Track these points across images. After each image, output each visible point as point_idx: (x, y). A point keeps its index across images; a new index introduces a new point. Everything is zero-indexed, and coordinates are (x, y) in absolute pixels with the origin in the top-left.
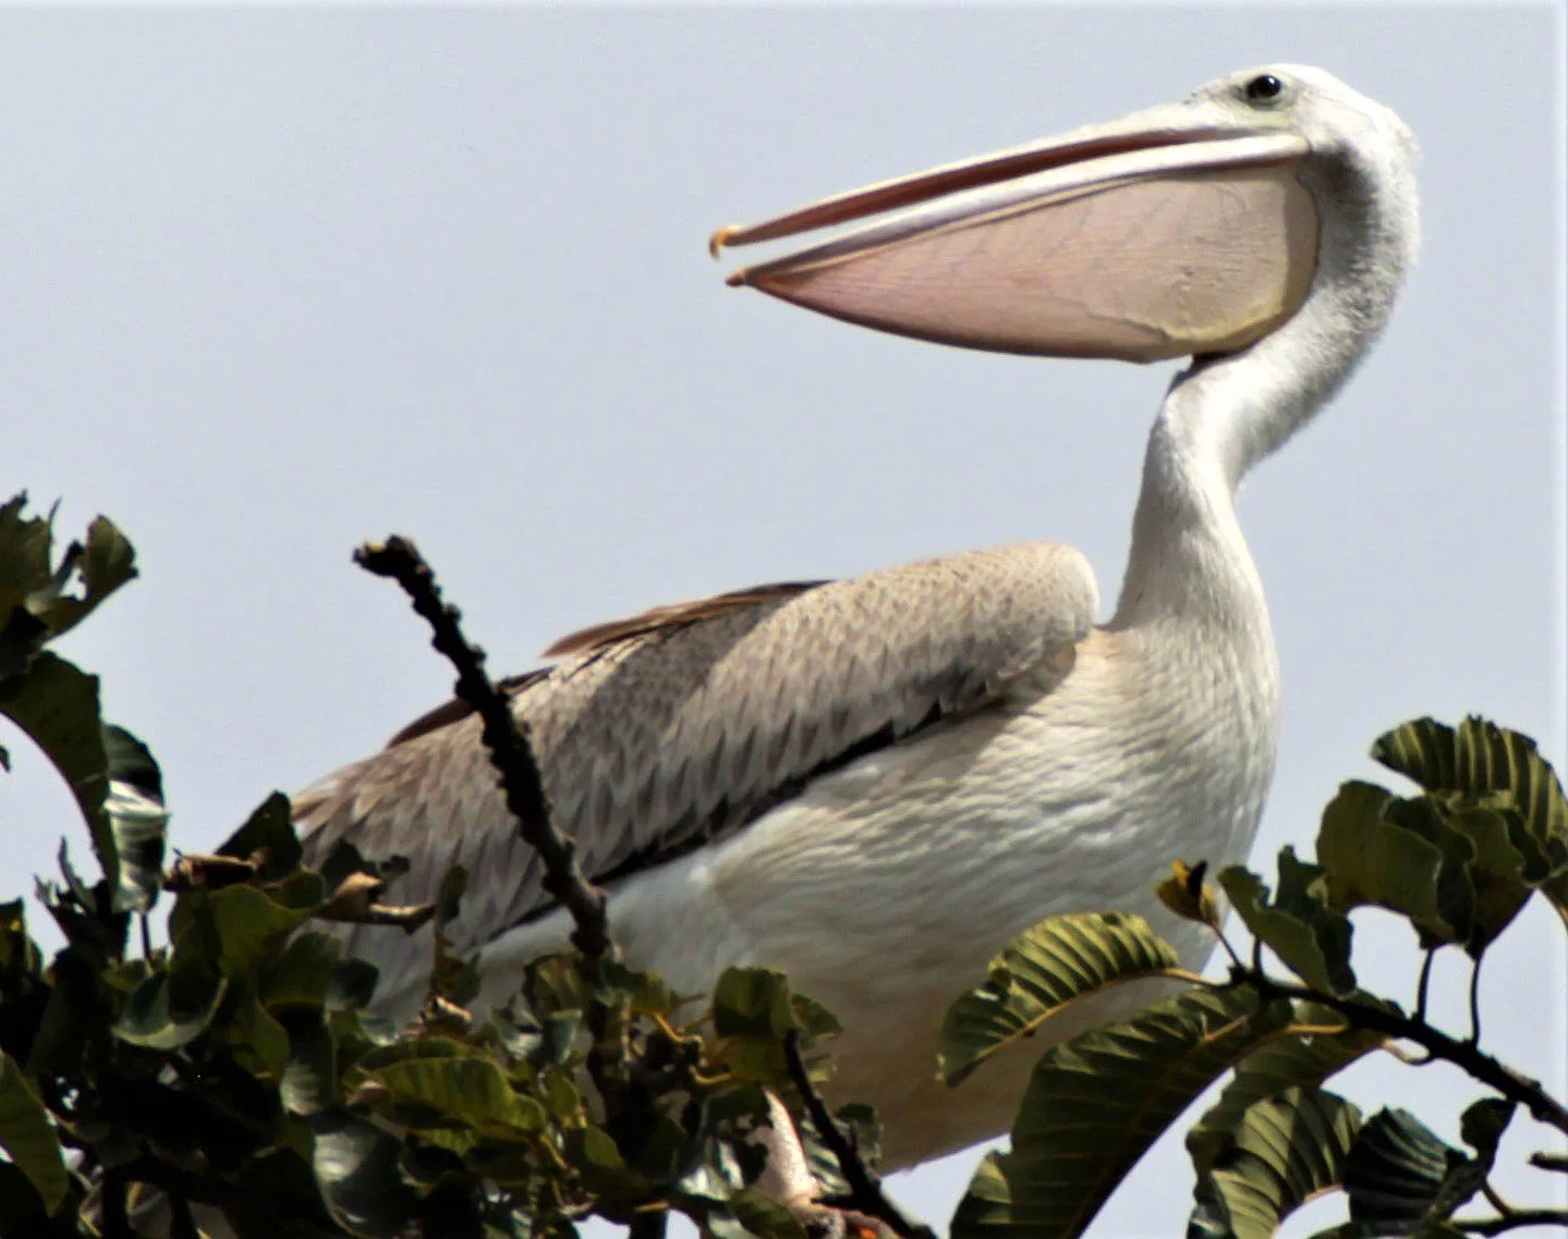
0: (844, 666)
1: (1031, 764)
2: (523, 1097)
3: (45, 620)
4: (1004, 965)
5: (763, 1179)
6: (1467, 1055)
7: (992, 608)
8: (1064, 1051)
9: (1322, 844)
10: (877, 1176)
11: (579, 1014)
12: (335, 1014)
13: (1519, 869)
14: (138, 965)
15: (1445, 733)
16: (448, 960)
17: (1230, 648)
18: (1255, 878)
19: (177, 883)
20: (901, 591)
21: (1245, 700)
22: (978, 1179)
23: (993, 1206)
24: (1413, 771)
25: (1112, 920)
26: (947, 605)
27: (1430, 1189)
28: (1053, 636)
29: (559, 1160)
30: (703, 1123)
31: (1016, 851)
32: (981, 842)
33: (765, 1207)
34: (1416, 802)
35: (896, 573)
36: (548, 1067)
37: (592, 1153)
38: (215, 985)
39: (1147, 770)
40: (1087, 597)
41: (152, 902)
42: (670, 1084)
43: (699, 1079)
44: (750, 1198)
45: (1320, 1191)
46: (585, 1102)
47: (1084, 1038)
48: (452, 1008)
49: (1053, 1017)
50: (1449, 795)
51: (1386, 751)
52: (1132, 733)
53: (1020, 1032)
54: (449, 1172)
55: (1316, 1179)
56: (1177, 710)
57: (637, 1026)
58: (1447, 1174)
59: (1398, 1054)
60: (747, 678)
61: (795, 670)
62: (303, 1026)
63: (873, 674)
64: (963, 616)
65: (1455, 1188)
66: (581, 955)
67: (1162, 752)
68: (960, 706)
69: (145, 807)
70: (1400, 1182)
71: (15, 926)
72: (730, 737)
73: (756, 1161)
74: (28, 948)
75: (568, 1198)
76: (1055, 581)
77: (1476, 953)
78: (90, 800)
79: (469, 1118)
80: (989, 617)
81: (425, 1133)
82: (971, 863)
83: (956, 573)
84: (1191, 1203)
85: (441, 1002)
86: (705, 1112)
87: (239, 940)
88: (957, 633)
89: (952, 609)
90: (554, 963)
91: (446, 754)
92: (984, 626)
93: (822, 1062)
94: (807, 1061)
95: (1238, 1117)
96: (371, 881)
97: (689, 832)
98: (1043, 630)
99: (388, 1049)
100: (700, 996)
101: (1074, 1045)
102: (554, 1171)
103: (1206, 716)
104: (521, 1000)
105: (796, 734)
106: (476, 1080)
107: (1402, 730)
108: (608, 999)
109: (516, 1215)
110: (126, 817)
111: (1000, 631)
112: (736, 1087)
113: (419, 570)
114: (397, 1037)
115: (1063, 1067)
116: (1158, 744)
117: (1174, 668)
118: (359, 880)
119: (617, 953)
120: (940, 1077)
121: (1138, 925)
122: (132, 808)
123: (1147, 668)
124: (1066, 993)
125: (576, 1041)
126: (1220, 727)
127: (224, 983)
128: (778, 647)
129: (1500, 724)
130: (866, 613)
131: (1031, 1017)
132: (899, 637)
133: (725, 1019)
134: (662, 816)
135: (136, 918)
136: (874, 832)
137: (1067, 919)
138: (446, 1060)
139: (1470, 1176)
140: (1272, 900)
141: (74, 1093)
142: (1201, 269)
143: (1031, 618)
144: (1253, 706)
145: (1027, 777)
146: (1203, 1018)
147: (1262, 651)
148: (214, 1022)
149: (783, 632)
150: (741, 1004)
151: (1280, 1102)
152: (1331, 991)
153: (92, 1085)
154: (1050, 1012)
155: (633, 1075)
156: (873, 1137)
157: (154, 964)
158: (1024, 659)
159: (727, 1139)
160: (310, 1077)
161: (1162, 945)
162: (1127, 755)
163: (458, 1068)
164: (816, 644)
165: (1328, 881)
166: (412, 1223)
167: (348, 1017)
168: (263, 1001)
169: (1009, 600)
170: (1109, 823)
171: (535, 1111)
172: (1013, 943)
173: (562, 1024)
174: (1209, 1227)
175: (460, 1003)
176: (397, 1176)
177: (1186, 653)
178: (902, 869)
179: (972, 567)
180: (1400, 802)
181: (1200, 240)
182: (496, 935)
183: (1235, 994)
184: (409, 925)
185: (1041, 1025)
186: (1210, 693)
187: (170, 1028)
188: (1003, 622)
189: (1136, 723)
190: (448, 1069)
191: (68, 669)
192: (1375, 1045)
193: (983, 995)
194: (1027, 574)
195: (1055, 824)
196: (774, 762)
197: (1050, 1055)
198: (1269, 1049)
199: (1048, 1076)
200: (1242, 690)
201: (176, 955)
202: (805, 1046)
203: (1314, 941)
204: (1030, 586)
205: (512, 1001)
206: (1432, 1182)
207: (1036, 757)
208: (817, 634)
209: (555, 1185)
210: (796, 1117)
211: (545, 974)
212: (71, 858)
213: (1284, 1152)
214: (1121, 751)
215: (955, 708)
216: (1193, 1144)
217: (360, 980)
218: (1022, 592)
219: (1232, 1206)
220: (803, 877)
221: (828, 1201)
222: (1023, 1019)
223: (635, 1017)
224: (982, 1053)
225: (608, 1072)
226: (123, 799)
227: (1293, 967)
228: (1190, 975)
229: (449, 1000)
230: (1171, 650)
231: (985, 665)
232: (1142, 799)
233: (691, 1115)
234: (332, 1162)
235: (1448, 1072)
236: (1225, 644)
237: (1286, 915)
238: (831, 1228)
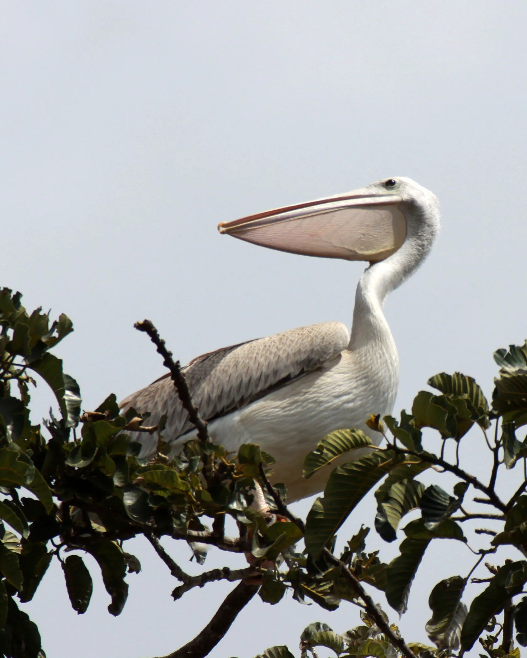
0: (276, 358)
1: (330, 385)
2: (184, 481)
3: (47, 344)
4: (322, 444)
5: (253, 504)
6: (455, 470)
7: (319, 340)
8: (339, 469)
9: (413, 409)
10: (285, 504)
11: (200, 457)
12: (129, 457)
13: (470, 416)
14: (72, 443)
15: (449, 377)
16: (162, 442)
17: (383, 347)
18: (394, 419)
19: (84, 420)
20: (293, 337)
21: (389, 361)
22: (314, 505)
23: (319, 513)
24: (439, 388)
25: (353, 431)
26: (305, 340)
27: (444, 508)
28: (336, 348)
29: (194, 499)
30: (235, 488)
31: (326, 409)
32: (316, 407)
33: (253, 512)
34: (440, 397)
35: (291, 332)
36: (191, 472)
37: (203, 497)
38: (95, 449)
39: (363, 385)
40: (346, 337)
41: (77, 425)
42: (225, 477)
43: (234, 476)
44: (249, 510)
45: (413, 509)
46: (201, 483)
47: (345, 465)
48: (163, 456)
49: (335, 459)
50: (450, 395)
51: (432, 382)
52: (357, 375)
53: (327, 463)
54: (162, 503)
55: (412, 505)
56: (370, 367)
57: (216, 460)
58: (450, 504)
59: (435, 469)
60: (248, 363)
61: (262, 360)
62: (120, 461)
63: (284, 360)
64: (310, 343)
65: (452, 508)
66: (200, 440)
67: (367, 380)
68: (309, 369)
69: (75, 398)
70: (435, 506)
71: (37, 432)
72: (244, 379)
73: (251, 499)
74: (41, 438)
75: (197, 510)
76: (336, 332)
77: (458, 440)
78: (59, 395)
79: (168, 487)
80: (318, 343)
81: (155, 492)
82: (313, 413)
83: (308, 331)
84: (376, 512)
85: (160, 454)
86: (236, 485)
87: (101, 437)
88: (309, 348)
89: (307, 341)
90: (192, 443)
91: (163, 387)
92: (316, 346)
93: (270, 471)
94: (265, 471)
95: (390, 487)
96: (140, 419)
97: (232, 407)
98: (333, 346)
99: (144, 467)
100: (235, 452)
101: (342, 467)
102: (192, 502)
103: (378, 368)
104: (183, 453)
105: (263, 377)
106: (170, 476)
107: (436, 376)
108: (208, 453)
109: (182, 515)
110: (69, 401)
111: (320, 347)
112: (244, 478)
113: (153, 329)
114: (147, 464)
115: (339, 473)
116: (366, 377)
117: (368, 355)
118: (136, 419)
119: (211, 440)
120: (303, 476)
121: (360, 432)
122: (71, 398)
123: (360, 356)
124: (339, 452)
125: (199, 465)
126: (383, 371)
127: (97, 449)
128: (257, 354)
129: (465, 374)
130: (283, 343)
131: (330, 459)
132: (292, 350)
133: (241, 458)
134: (225, 402)
135: (72, 430)
136: (284, 405)
137: (340, 431)
138: (161, 471)
139: (456, 504)
140: (399, 425)
141: (54, 480)
142: (368, 234)
143: (330, 343)
144: (391, 364)
145: (329, 388)
146: (379, 459)
147: (392, 347)
148: (95, 459)
149: (259, 350)
150: (246, 454)
151: (401, 483)
152: (416, 452)
153: (59, 478)
154: (335, 457)
155: (215, 475)
156: (284, 493)
157: (77, 443)
158: (328, 356)
159: (242, 493)
160: (122, 476)
161: (367, 438)
162: (357, 381)
163: (165, 473)
164: (268, 352)
165: (415, 420)
166: (152, 517)
167: (133, 458)
168: (108, 453)
169: (323, 339)
170: (353, 400)
171: (187, 485)
172: (325, 438)
173: (194, 460)
174: (381, 519)
175: (165, 454)
176: (148, 504)
177: (371, 350)
178: (293, 415)
179: (313, 329)
180: (436, 397)
181: (368, 226)
182: (177, 438)
183: (389, 452)
184: (151, 432)
185: (332, 461)
186: (379, 361)
187: (82, 461)
188: (322, 345)
189: (359, 372)
190: (162, 473)
191: (53, 357)
192: (429, 467)
193: (316, 453)
194: (329, 331)
195: (337, 401)
196: (257, 386)
197: (335, 470)
198: (398, 468)
199: (335, 476)
200: (388, 359)
201: (83, 440)
202: (265, 466)
203: (411, 437)
204: (329, 334)
205: (180, 453)
206: (445, 506)
207: (331, 383)
208: (268, 350)
209: (193, 506)
210: (262, 487)
211: (190, 446)
212: (53, 413)
213: (403, 498)
214: (355, 380)
215: (308, 370)
216: (377, 495)
217: (136, 447)
218: (327, 336)
219: (388, 513)
220: (265, 418)
221: (271, 511)
222: (327, 460)
223: (216, 458)
224: (315, 469)
225: (208, 474)
226: (69, 395)
227: (405, 445)
228: (376, 447)
229: (162, 453)
230: (366, 350)
231: (317, 357)
232: (362, 393)
233: (232, 486)
234: (129, 500)
235: (449, 474)
236: (381, 346)
237: (403, 430)
238: (273, 519)
